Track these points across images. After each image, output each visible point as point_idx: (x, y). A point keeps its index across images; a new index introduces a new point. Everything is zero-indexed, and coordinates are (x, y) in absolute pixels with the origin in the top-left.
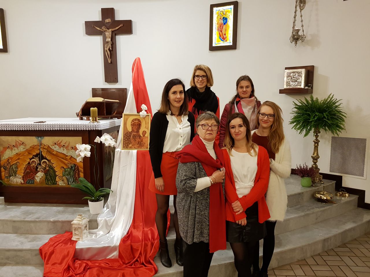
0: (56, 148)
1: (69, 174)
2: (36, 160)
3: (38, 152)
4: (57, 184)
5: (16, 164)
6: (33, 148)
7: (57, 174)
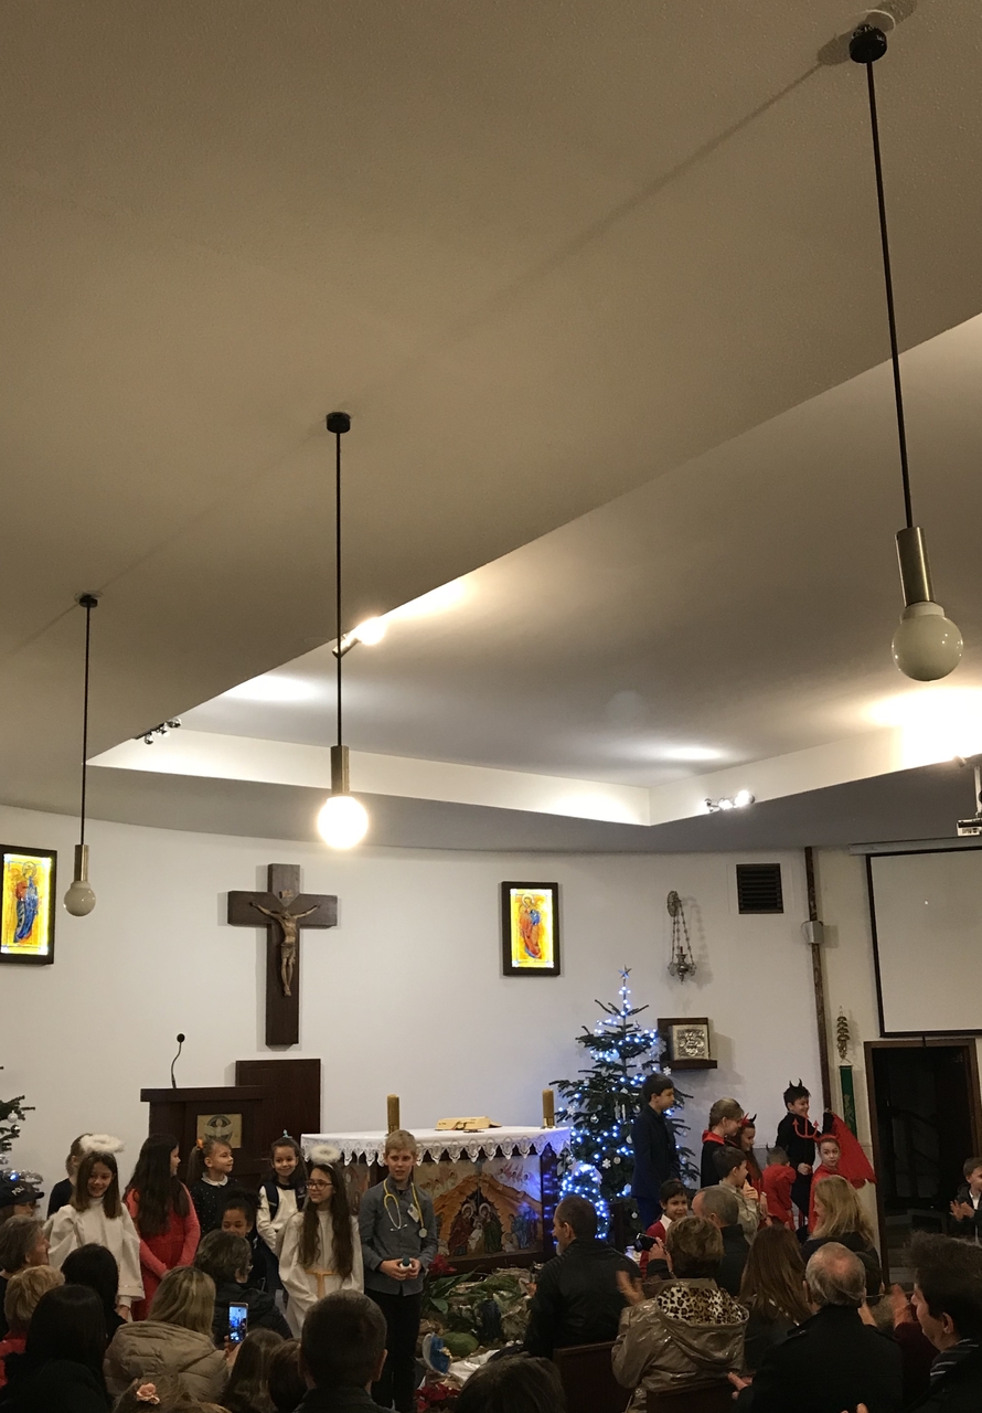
0: (503, 1180)
1: (521, 1228)
2: (472, 1205)
3: (474, 1189)
4: (501, 1250)
5: (438, 1216)
6: (467, 1181)
7: (503, 1229)
